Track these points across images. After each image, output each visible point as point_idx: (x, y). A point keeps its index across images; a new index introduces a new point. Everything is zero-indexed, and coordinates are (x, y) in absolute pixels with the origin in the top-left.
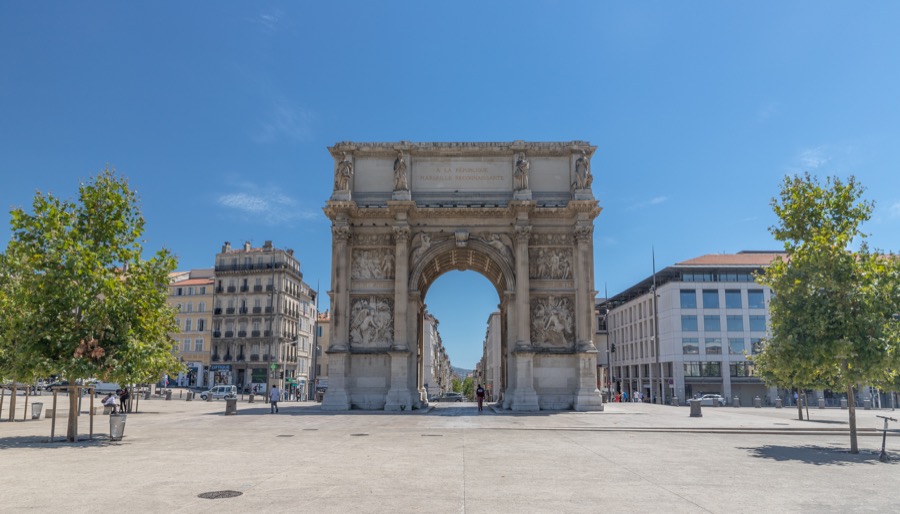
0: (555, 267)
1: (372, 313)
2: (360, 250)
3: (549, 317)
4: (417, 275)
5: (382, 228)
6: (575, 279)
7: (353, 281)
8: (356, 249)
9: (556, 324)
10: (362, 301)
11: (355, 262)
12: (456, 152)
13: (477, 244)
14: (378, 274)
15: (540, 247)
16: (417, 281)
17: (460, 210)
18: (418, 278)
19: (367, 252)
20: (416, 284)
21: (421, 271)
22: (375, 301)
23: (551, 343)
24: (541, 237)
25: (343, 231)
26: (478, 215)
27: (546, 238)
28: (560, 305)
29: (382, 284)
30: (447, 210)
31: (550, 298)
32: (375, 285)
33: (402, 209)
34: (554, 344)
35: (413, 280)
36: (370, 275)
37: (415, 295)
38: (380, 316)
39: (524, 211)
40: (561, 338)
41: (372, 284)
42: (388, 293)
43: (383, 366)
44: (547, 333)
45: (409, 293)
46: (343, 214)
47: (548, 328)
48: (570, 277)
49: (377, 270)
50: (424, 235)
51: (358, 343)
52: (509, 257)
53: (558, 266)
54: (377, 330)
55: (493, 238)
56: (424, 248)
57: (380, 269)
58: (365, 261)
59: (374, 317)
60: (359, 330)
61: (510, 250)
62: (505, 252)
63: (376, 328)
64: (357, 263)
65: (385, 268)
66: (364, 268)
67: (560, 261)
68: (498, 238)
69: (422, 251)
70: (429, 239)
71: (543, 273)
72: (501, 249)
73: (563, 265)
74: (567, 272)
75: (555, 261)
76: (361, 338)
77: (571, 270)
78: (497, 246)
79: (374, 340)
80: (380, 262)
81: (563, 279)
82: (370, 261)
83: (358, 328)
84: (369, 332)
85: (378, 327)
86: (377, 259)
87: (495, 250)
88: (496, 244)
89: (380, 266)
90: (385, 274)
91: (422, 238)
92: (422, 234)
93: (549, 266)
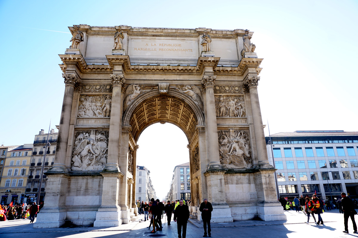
0: (232, 108)
1: (92, 143)
2: (87, 95)
3: (232, 145)
4: (129, 114)
5: (104, 81)
6: (248, 117)
7: (79, 118)
8: (83, 95)
9: (237, 150)
10: (84, 134)
11: (81, 105)
12: (159, 33)
13: (175, 92)
14: (99, 113)
15: (221, 95)
16: (129, 118)
17: (163, 67)
18: (130, 116)
19: (91, 97)
20: (129, 121)
21: (133, 111)
22: (94, 133)
23: (234, 165)
24: (221, 88)
25: (71, 78)
26: (175, 72)
27: (224, 89)
28: (238, 135)
29: (102, 121)
30: (152, 68)
31: (231, 130)
32: (96, 121)
33: (118, 62)
34: (237, 165)
35: (126, 117)
36: (92, 114)
37: (127, 129)
38: (98, 145)
39: (210, 66)
40: (242, 161)
41: (93, 121)
42: (106, 127)
43: (98, 186)
44: (231, 157)
45: (123, 127)
46: (73, 66)
47: (232, 153)
48: (243, 116)
49: (98, 111)
50: (136, 85)
51: (78, 167)
52: (199, 102)
53: (234, 108)
54: (94, 156)
55: (186, 88)
56: (135, 95)
57: (101, 110)
58: (89, 104)
59: (93, 146)
60: (79, 156)
61: (199, 97)
62: (196, 98)
63: (94, 155)
64: (83, 105)
65: (105, 108)
66: (89, 109)
67: (236, 105)
68: (190, 88)
69: (134, 96)
70: (139, 88)
71: (224, 113)
72: (193, 95)
73: (238, 107)
74: (241, 112)
75: (232, 105)
76: (81, 163)
77: (244, 111)
78: (190, 93)
79: (92, 164)
80: (101, 105)
81: (238, 117)
82: (93, 104)
83: (79, 155)
84: (88, 158)
85: (96, 154)
86: (99, 102)
87: (188, 96)
88: (189, 92)
89: (101, 108)
90: (105, 113)
91: (134, 88)
92: (134, 85)
93: (228, 108)
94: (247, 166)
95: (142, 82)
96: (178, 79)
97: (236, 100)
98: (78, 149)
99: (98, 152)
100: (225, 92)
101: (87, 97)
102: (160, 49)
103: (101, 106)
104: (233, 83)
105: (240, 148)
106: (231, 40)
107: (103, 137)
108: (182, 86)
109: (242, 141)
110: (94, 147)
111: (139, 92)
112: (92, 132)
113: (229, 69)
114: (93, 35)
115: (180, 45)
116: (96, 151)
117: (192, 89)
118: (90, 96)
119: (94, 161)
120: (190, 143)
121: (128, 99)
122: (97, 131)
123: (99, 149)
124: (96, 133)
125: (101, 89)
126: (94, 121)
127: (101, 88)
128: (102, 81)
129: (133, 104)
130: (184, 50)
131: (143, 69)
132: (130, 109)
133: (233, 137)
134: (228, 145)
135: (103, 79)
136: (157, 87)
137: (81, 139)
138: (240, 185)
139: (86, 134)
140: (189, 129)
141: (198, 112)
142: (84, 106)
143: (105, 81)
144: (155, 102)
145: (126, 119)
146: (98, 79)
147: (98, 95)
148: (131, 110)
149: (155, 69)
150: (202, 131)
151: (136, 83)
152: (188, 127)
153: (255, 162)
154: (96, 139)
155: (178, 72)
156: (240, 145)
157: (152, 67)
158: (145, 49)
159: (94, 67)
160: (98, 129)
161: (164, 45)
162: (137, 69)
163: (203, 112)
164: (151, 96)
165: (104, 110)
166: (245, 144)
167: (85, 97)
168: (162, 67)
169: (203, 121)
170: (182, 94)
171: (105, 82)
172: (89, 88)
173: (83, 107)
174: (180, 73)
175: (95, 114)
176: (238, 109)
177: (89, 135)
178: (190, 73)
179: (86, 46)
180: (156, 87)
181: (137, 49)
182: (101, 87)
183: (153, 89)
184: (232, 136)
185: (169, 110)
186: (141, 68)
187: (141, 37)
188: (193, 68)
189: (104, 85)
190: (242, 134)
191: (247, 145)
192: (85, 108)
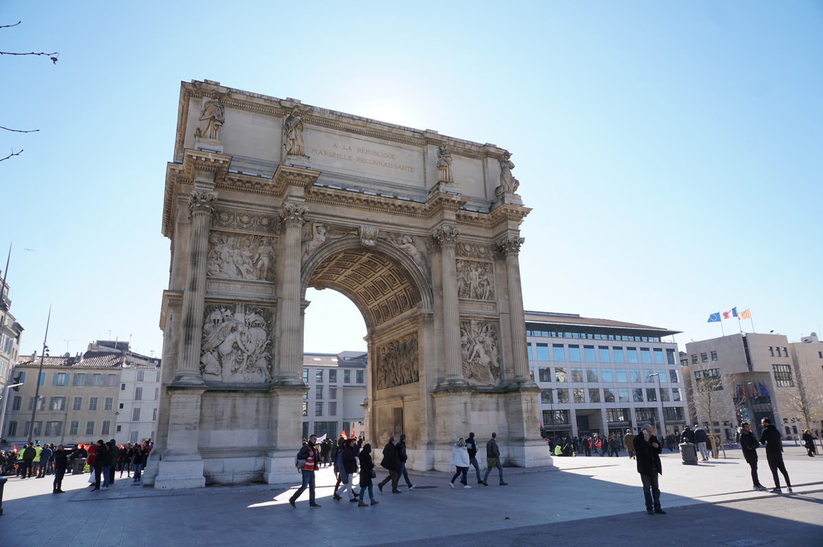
0: (474, 284)
1: (240, 329)
2: (223, 233)
3: (474, 346)
4: (307, 278)
5: (257, 207)
6: (498, 300)
7: (209, 277)
8: (215, 231)
9: (481, 355)
10: (223, 310)
11: (212, 251)
12: (359, 128)
13: (385, 246)
14: (248, 272)
18: (308, 283)
19: (232, 238)
22: (243, 311)
23: (476, 379)
26: (388, 209)
28: (483, 331)
29: (255, 287)
31: (473, 322)
32: (244, 287)
33: (299, 181)
34: (479, 381)
36: (235, 272)
38: (251, 335)
40: (487, 374)
41: (239, 286)
42: (265, 300)
43: (255, 412)
44: (472, 367)
46: (208, 173)
47: (473, 360)
48: (490, 298)
49: (246, 266)
50: (318, 225)
51: (214, 374)
52: (424, 267)
53: (478, 283)
54: (245, 355)
55: (405, 241)
56: (317, 243)
57: (251, 264)
58: (228, 252)
59: (242, 335)
60: (215, 354)
61: (425, 258)
62: (419, 260)
63: (244, 352)
64: (216, 252)
65: (260, 263)
66: (227, 261)
67: (480, 278)
68: (411, 241)
69: (314, 246)
70: (323, 231)
71: (461, 290)
72: (415, 255)
73: (482, 282)
74: (487, 291)
75: (474, 277)
76: (219, 367)
77: (492, 290)
78: (410, 251)
79: (240, 370)
80: (251, 254)
81: (483, 300)
82: (236, 251)
83: (214, 351)
84: (233, 358)
85: (248, 351)
86: (247, 249)
87: (408, 256)
88: (409, 248)
89: (251, 261)
90: (259, 272)
91: (315, 228)
92: (314, 223)
93: (468, 283)
94: (494, 382)
96: (391, 221)
97: (480, 270)
98: (213, 340)
99: (251, 348)
100: (465, 255)
101: (224, 238)
102: (358, 159)
103: (251, 258)
104: (478, 241)
105: (487, 352)
106: (475, 160)
107: (260, 319)
108: (398, 235)
109: (489, 340)
110: (244, 338)
111: (323, 239)
112: (238, 308)
113: (475, 215)
115: (393, 157)
116: (249, 346)
117: (413, 243)
119: (244, 365)
121: (304, 249)
122: (248, 306)
123: (254, 343)
124: (245, 311)
125: (253, 224)
127: (252, 222)
128: (254, 207)
129: (314, 261)
130: (400, 167)
131: (333, 195)
132: (308, 269)
133: (476, 333)
134: (468, 346)
135: (255, 205)
136: (356, 233)
137: (218, 320)
138: (485, 413)
139: (226, 311)
141: (422, 286)
142: (219, 254)
143: (260, 208)
146: (246, 203)
147: (245, 235)
148: (310, 272)
149: (355, 198)
150: (428, 319)
151: (318, 219)
153: (506, 376)
154: (245, 322)
155: (393, 210)
156: (485, 347)
157: (350, 195)
158: (332, 154)
159: (241, 179)
160: (250, 303)
161: (365, 152)
162: (323, 194)
163: (430, 285)
164: (344, 248)
166: (493, 346)
167: (219, 236)
168: (367, 196)
169: (431, 303)
170: (397, 250)
171: (259, 211)
172: (227, 218)
173: (215, 256)
175: (240, 272)
176: (483, 285)
177: (233, 314)
178: (412, 213)
180: (353, 232)
181: (318, 152)
182: (253, 220)
183: (348, 234)
184: (474, 331)
185: (351, 269)
186: (331, 193)
187: (323, 129)
188: (419, 206)
189: (258, 217)
190: (489, 329)
191: (495, 348)
192: (220, 258)
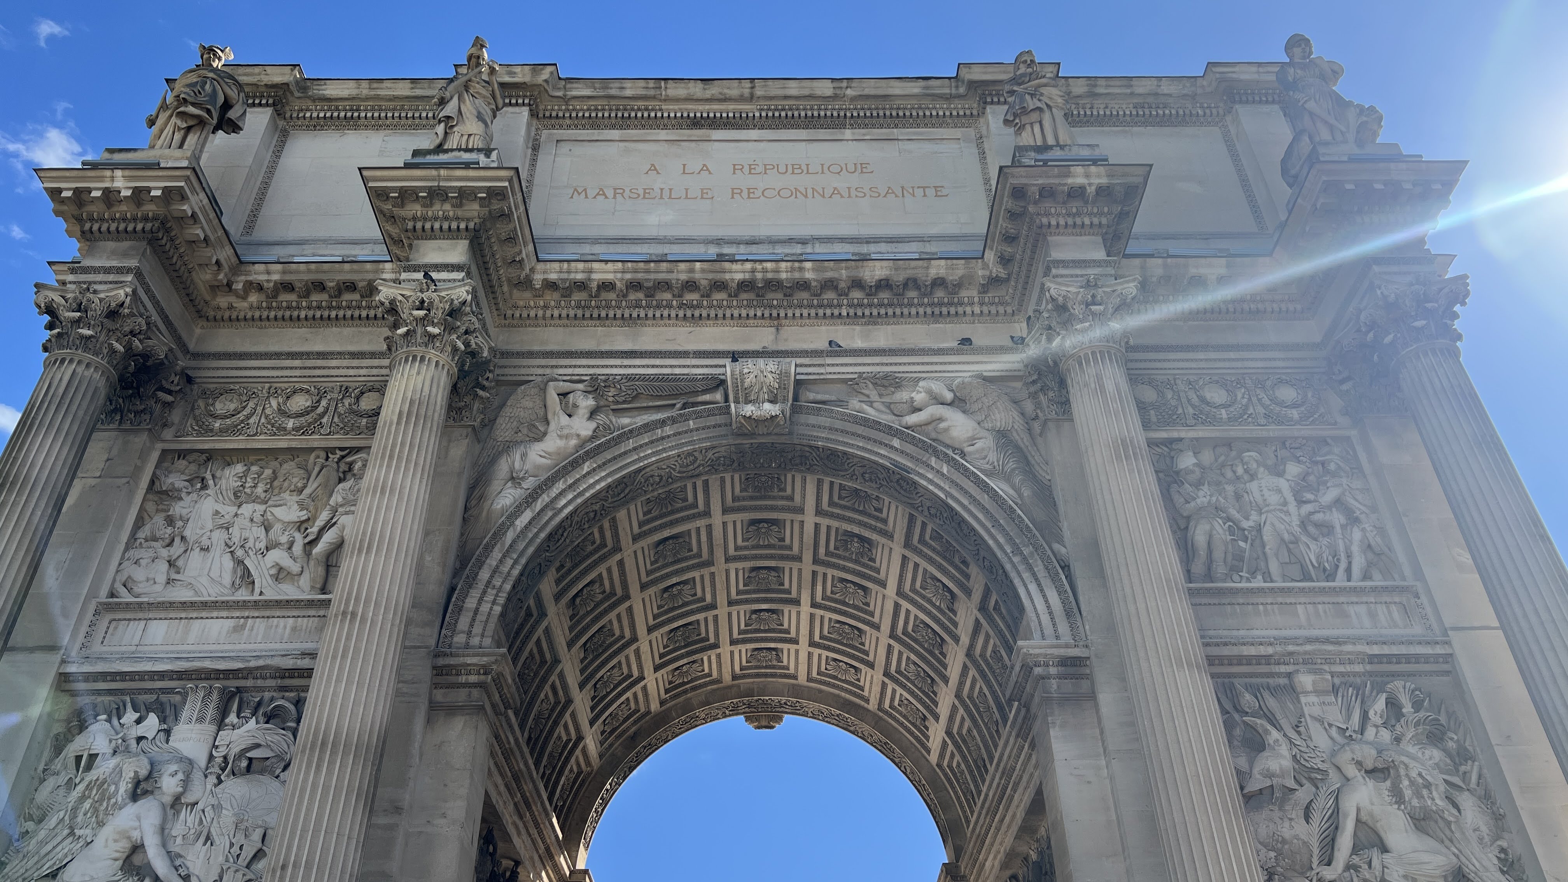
0: (1279, 523)
1: (169, 784)
2: (210, 456)
4: (505, 569)
5: (345, 363)
6: (1419, 580)
8: (182, 454)
12: (731, 107)
13: (840, 425)
15: (1175, 435)
16: (501, 600)
17: (753, 271)
18: (508, 587)
19: (239, 468)
20: (494, 620)
21: (531, 550)
22: (211, 714)
24: (1169, 394)
25: (97, 308)
26: (840, 306)
27: (1195, 400)
30: (683, 277)
31: (1305, 680)
32: (243, 627)
33: (446, 218)
35: (475, 594)
37: (473, 679)
38: (218, 809)
39: (1079, 229)
41: (221, 623)
42: (306, 663)
45: (441, 662)
46: (126, 244)
47: (1350, 866)
48: (1377, 575)
49: (276, 556)
50: (568, 386)
52: (1017, 480)
53: (1296, 522)
55: (920, 398)
56: (560, 443)
57: (298, 549)
58: (217, 513)
59: (178, 813)
61: (1017, 447)
62: (992, 457)
64: (170, 521)
65: (329, 537)
66: (205, 542)
67: (1301, 502)
68: (950, 396)
69: (548, 455)
70: (587, 403)
71: (1218, 555)
72: (972, 441)
73: (1318, 517)
74: (1355, 549)
75: (1273, 499)
77: (1377, 542)
78: (946, 430)
80: (304, 515)
81: (1340, 581)
82: (247, 510)
85: (186, 878)
86: (292, 499)
88: (941, 419)
89: (298, 537)
90: (321, 570)
91: (553, 400)
92: (551, 383)
93: (1245, 524)
95: (616, 368)
96: (860, 344)
97: (1293, 469)
98: (44, 842)
99: (204, 865)
100: (1204, 417)
102: (736, 192)
103: (302, 525)
104: (1256, 362)
106: (1189, 130)
107: (278, 740)
108: (891, 384)
109: (1421, 763)
110: (186, 821)
111: (583, 427)
112: (191, 708)
113: (1213, 271)
114: (318, 125)
115: (862, 168)
116: (195, 858)
117: (959, 403)
118: (228, 457)
120: (957, 852)
121: (503, 467)
122: (236, 692)
123: (222, 842)
124: (224, 713)
125: (322, 415)
126: (230, 623)
127: (320, 410)
128: (334, 363)
129: (539, 505)
130: (889, 191)
131: (618, 284)
132: (510, 536)
133: (1334, 732)
134: (1304, 794)
135: (340, 355)
136: (718, 396)
139: (138, 721)
140: (944, 745)
141: (1017, 550)
142: (180, 524)
143: (355, 363)
144: (701, 523)
145: (471, 603)
146: (308, 355)
147: (292, 453)
148: (521, 546)
149: (704, 283)
150: (1068, 686)
151: (570, 371)
152: (937, 733)
154: (211, 757)
155: (860, 305)
156: (1408, 793)
157: (681, 274)
158: (641, 192)
159: (288, 278)
160: (249, 683)
161: (760, 169)
162: (582, 286)
163: (1056, 546)
164: (671, 448)
165: (320, 548)
166: (1455, 793)
167: (193, 467)
168: (748, 266)
169: (1068, 614)
170: (889, 432)
171: (352, 372)
172: (232, 406)
174: (870, 305)
175: (246, 578)
176: (1326, 529)
177: (168, 732)
178: (941, 304)
179: (266, 185)
180: (707, 397)
181: (591, 194)
182: (324, 403)
183: (684, 406)
184: (1320, 720)
185: (805, 599)
186: (610, 277)
187: (615, 134)
188: (960, 272)
189: (345, 391)
190: (1408, 709)
191: (1467, 802)
192: (183, 538)
